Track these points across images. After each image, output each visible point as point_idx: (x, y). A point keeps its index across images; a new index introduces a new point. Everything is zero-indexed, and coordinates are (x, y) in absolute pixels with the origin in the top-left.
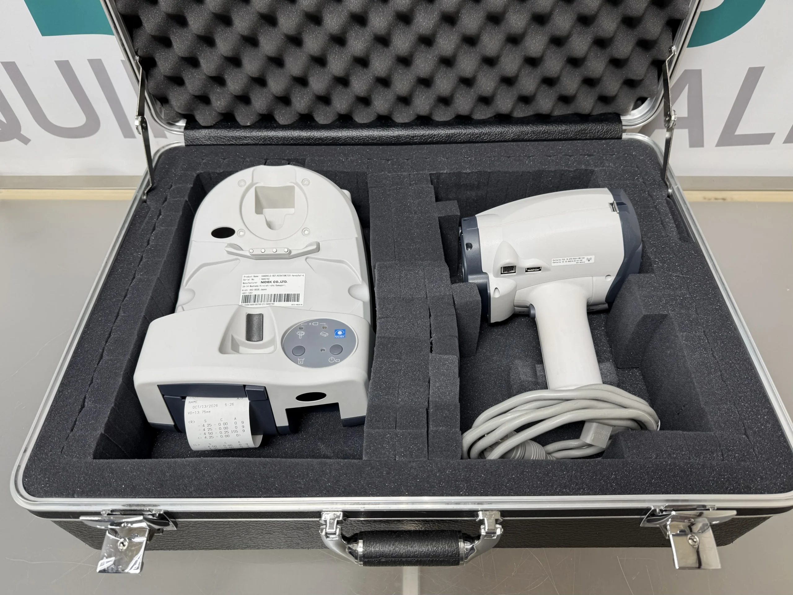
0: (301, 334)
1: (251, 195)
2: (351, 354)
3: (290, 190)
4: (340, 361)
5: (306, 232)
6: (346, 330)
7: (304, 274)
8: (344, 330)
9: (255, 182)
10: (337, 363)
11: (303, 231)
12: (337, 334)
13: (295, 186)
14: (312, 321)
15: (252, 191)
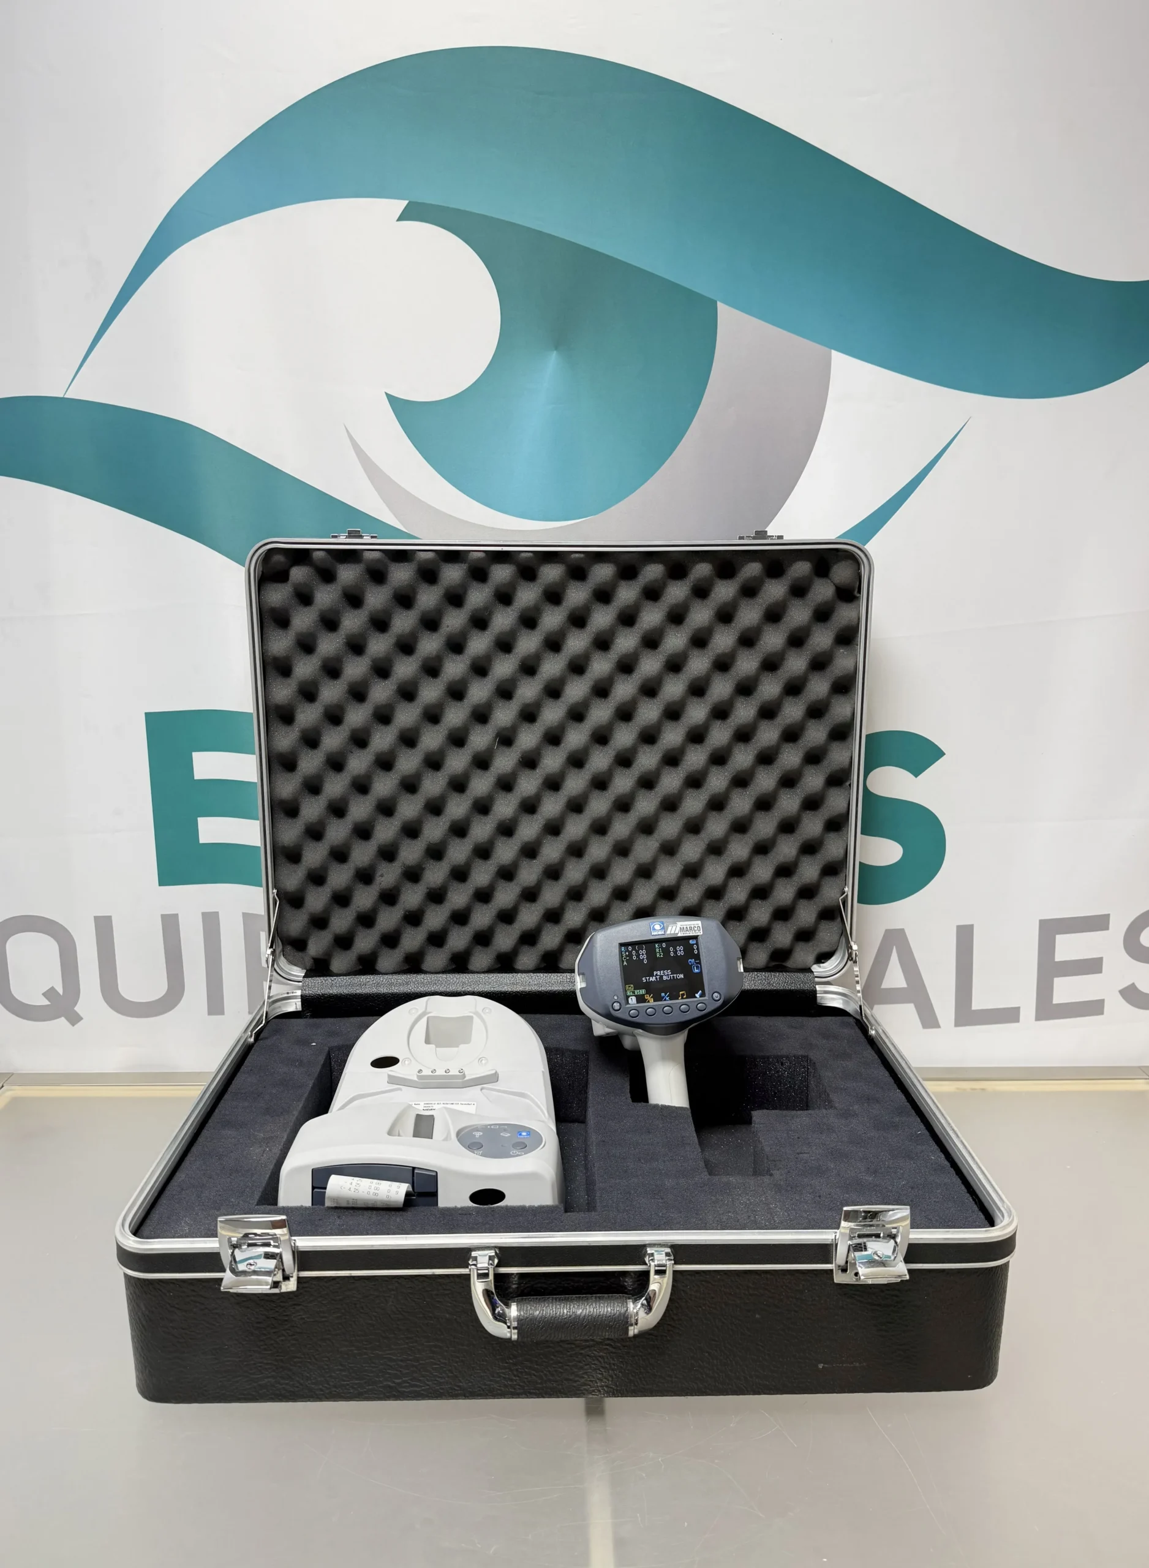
0: (478, 1134)
1: (422, 1024)
2: (537, 1150)
3: (466, 1022)
4: (525, 1154)
5: (483, 1062)
6: (530, 1131)
7: (475, 1103)
8: (529, 1132)
9: (428, 1010)
10: (520, 1155)
11: (480, 1060)
12: (520, 1135)
13: (474, 1016)
14: (491, 1125)
15: (424, 1019)
